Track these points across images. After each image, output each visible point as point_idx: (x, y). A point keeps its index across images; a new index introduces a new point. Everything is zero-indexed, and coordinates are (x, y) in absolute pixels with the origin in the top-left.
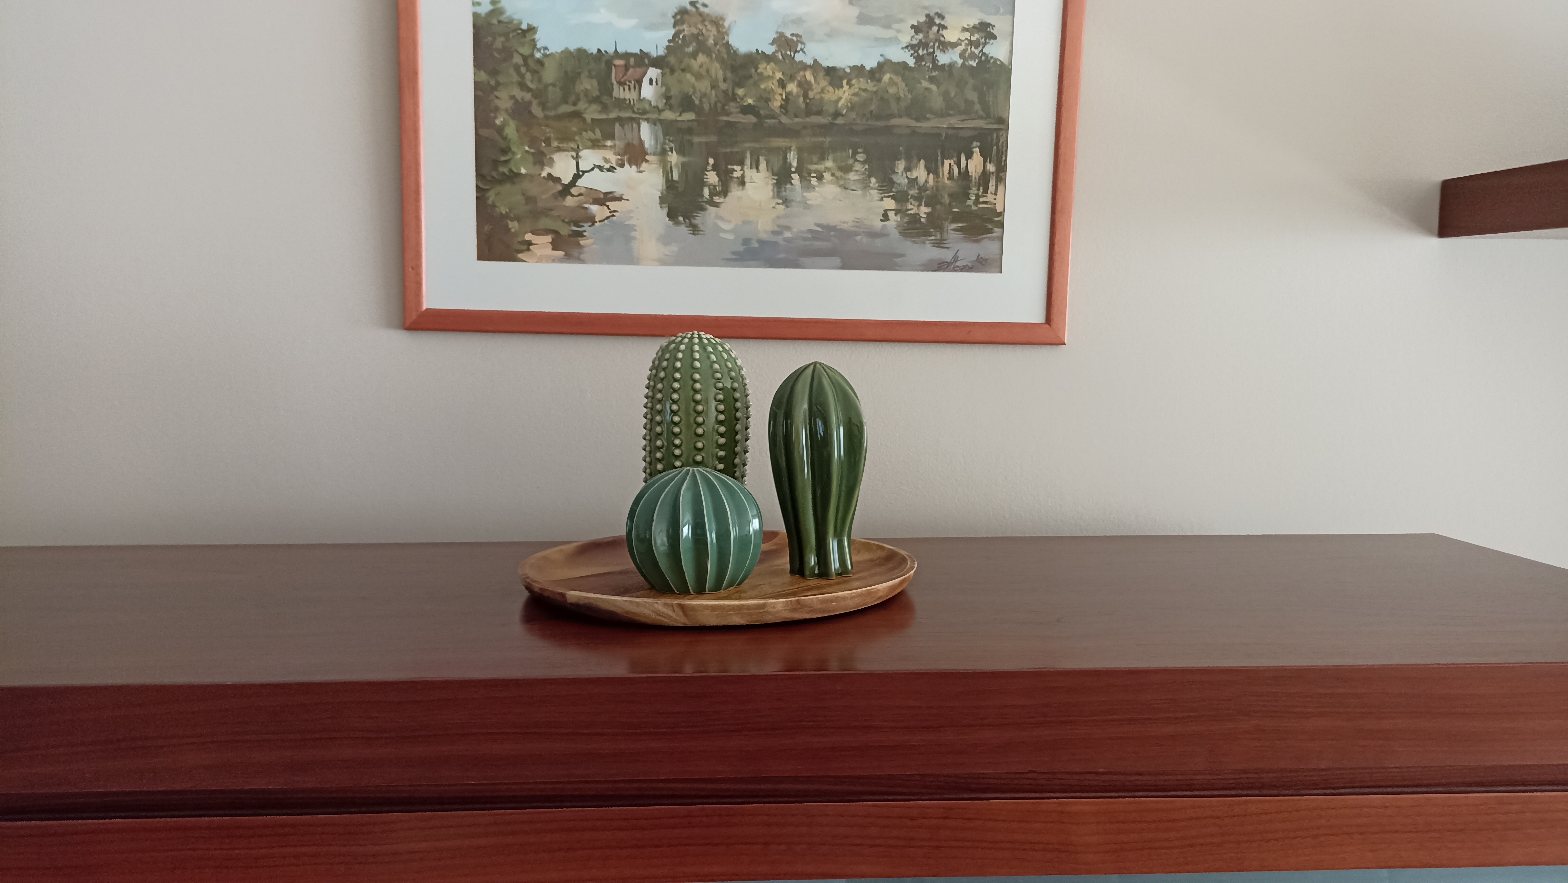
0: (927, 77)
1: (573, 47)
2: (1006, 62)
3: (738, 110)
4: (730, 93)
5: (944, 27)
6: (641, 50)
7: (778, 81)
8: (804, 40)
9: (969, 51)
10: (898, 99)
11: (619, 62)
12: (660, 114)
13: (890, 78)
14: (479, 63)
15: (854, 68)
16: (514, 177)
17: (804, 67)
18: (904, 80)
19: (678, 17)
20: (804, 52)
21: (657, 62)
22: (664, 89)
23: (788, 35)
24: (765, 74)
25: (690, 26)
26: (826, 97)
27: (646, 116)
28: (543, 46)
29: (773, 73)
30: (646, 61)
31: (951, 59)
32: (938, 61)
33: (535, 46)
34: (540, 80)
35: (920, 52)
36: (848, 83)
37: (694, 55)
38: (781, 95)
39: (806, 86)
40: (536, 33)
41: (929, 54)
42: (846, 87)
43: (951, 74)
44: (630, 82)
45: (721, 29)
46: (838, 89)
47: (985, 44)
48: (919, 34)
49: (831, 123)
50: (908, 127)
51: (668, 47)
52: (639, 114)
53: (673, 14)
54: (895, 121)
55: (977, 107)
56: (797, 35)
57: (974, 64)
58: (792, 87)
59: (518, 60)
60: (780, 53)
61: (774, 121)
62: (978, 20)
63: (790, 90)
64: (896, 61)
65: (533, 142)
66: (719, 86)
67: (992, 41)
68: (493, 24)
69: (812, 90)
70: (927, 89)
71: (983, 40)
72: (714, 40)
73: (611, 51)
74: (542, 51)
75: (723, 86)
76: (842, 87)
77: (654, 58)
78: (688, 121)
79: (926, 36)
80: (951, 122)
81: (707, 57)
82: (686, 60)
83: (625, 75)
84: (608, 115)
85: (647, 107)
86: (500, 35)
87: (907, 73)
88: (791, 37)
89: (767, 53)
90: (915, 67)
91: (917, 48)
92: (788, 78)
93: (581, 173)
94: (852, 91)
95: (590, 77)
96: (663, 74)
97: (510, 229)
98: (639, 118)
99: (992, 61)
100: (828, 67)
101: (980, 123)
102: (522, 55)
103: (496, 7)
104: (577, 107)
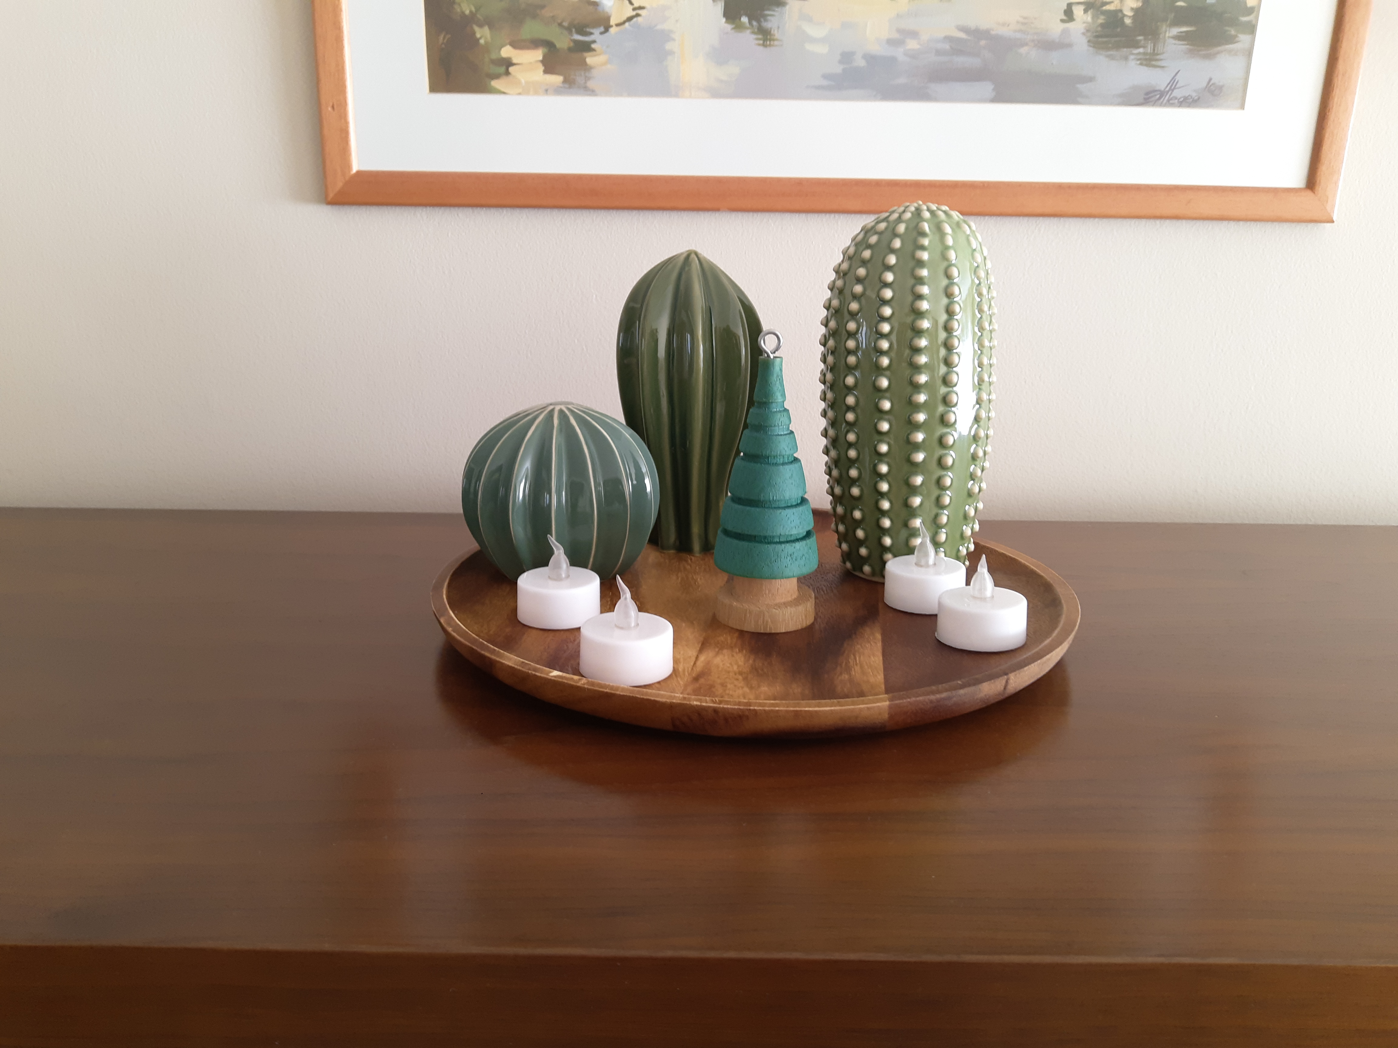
97: (478, 40)
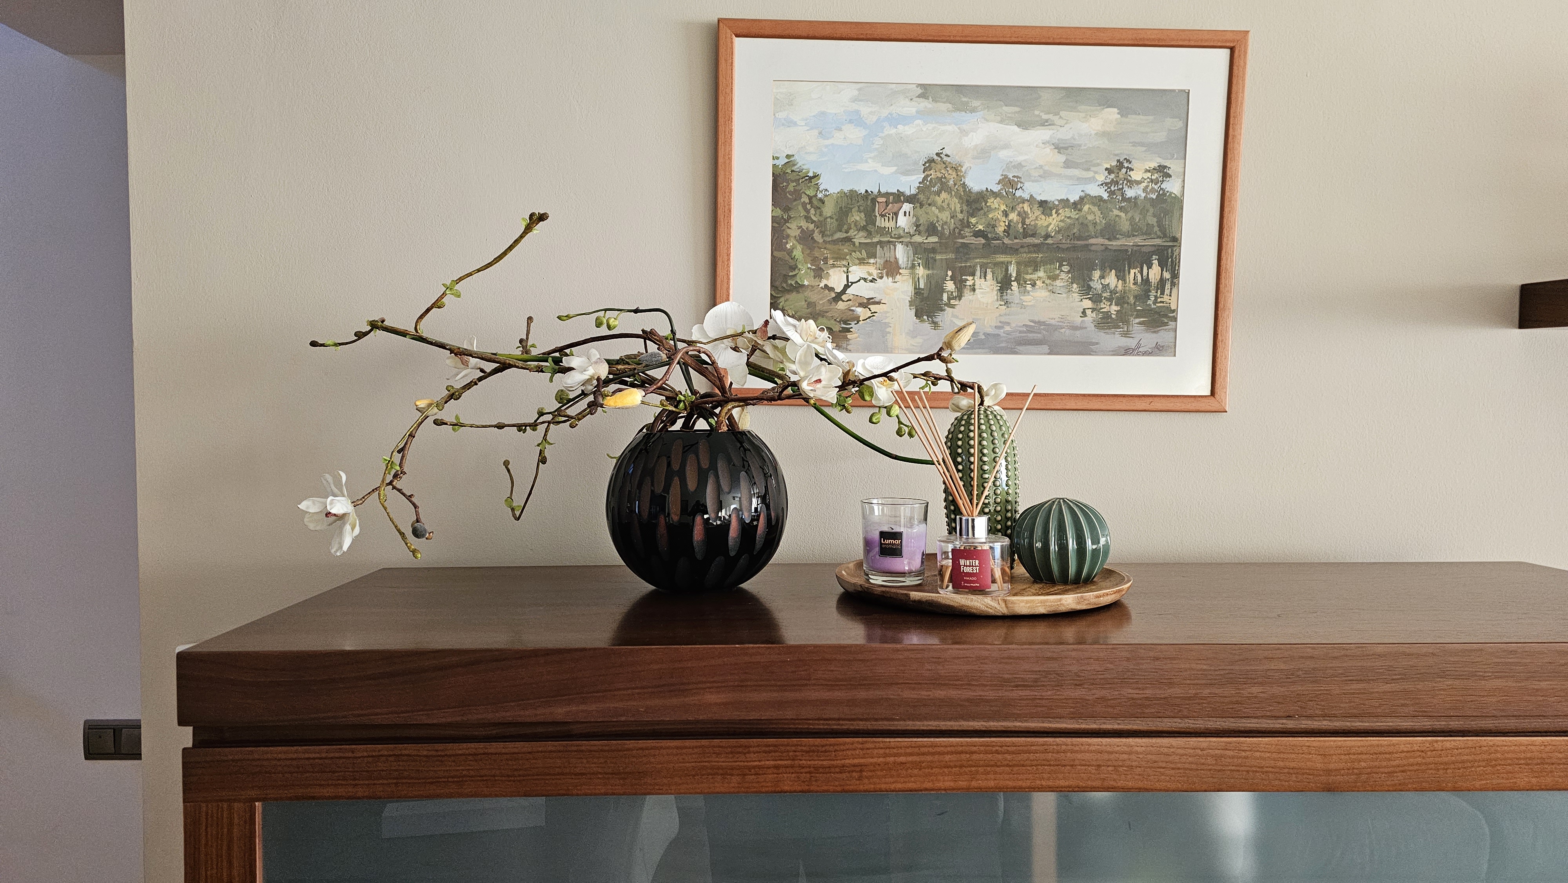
0: (1118, 207)
1: (846, 189)
2: (1179, 195)
3: (971, 234)
4: (965, 221)
5: (1131, 170)
6: (898, 190)
7: (1003, 212)
8: (1022, 180)
10: (1095, 224)
11: (882, 200)
12: (911, 238)
13: (1089, 208)
14: (775, 203)
15: (1061, 201)
16: (799, 287)
17: (1023, 201)
18: (1099, 210)
19: (927, 165)
20: (1023, 190)
21: (910, 199)
22: (915, 219)
23: (1010, 177)
24: (993, 207)
25: (936, 172)
26: (1039, 223)
27: (901, 240)
29: (999, 206)
30: (902, 198)
31: (1136, 193)
32: (1126, 195)
33: (818, 189)
34: (821, 215)
35: (1112, 188)
36: (1056, 213)
37: (938, 193)
38: (1005, 222)
39: (1024, 215)
40: (819, 179)
41: (1119, 190)
42: (1054, 216)
43: (1136, 204)
44: (889, 214)
45: (959, 174)
46: (1049, 217)
47: (1163, 181)
48: (1111, 175)
49: (1043, 243)
50: (1102, 245)
51: (918, 187)
52: (895, 238)
53: (923, 163)
54: (1092, 241)
55: (1156, 229)
56: (1017, 177)
57: (1154, 197)
58: (1013, 216)
59: (805, 199)
60: (1004, 191)
61: (998, 242)
62: (1157, 164)
63: (1012, 219)
64: (1094, 196)
65: (814, 260)
66: (956, 216)
67: (1168, 179)
68: (787, 173)
69: (1029, 218)
70: (1117, 216)
71: (1161, 179)
72: (954, 181)
73: (876, 191)
74: (823, 192)
75: (960, 216)
77: (907, 196)
79: (1117, 176)
80: (1136, 241)
81: (949, 194)
82: (932, 197)
83: (886, 209)
84: (872, 239)
85: (901, 232)
86: (793, 181)
87: (1102, 204)
88: (1013, 179)
89: (994, 191)
90: (1108, 199)
91: (1109, 186)
92: (1011, 209)
93: (850, 284)
94: (1059, 218)
95: (859, 211)
96: (914, 208)
99: (1168, 194)
100: (1041, 201)
101: (1158, 242)
102: (808, 196)
103: (790, 160)
104: (849, 234)
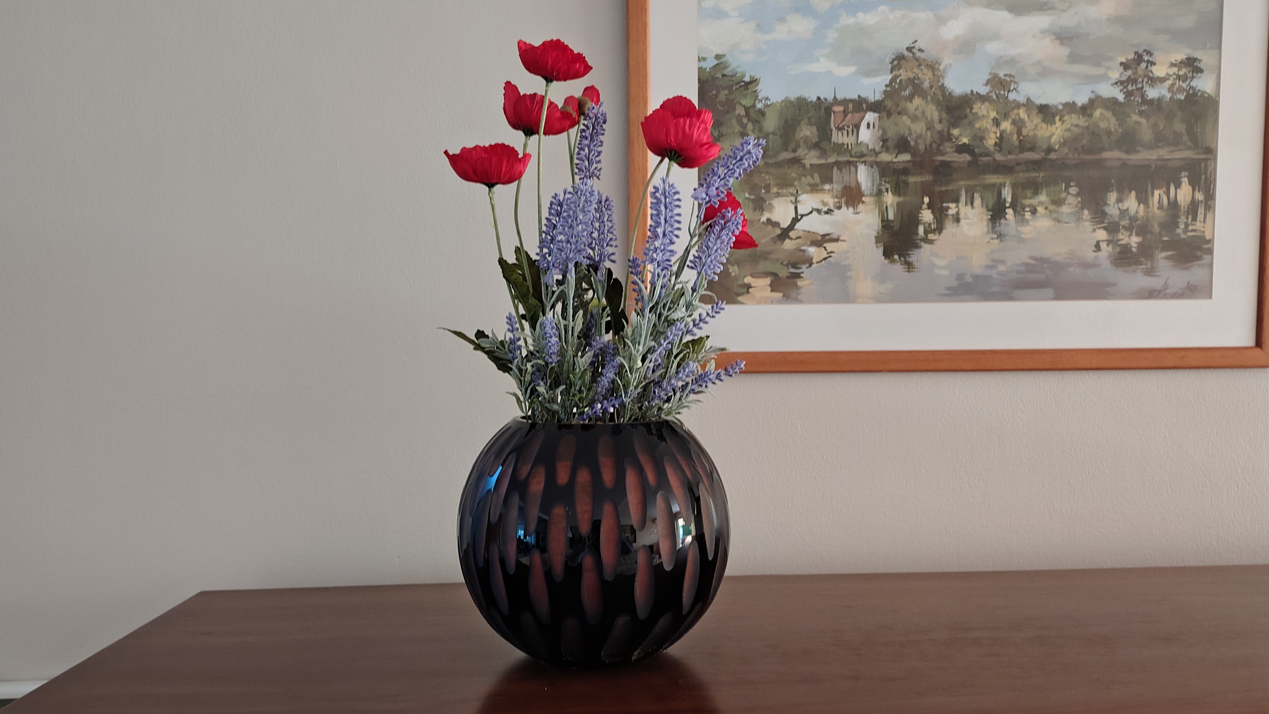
0: (1137, 111)
1: (793, 96)
2: (1213, 95)
3: (954, 149)
4: (946, 134)
5: (1153, 64)
6: (859, 96)
7: (993, 120)
8: (1016, 79)
9: (1177, 85)
10: (1109, 133)
11: (838, 109)
12: (876, 157)
13: (1101, 114)
15: (1066, 105)
17: (1018, 105)
18: (1114, 115)
19: (896, 63)
20: (1017, 91)
21: (875, 107)
22: (881, 132)
23: (1001, 74)
24: (980, 114)
25: (906, 71)
26: (1039, 133)
28: (765, 96)
29: (988, 112)
30: (864, 106)
31: (1160, 93)
32: (1147, 96)
33: (757, 97)
34: (761, 130)
35: (1130, 88)
36: (1060, 120)
37: (910, 98)
38: (996, 133)
39: (1020, 124)
40: (758, 84)
41: (1138, 89)
42: (1058, 123)
43: (1159, 107)
45: (936, 73)
46: (1051, 125)
47: (1193, 77)
48: (1128, 71)
49: (1044, 159)
50: (1118, 159)
51: (885, 92)
52: (856, 157)
53: (891, 60)
54: (1107, 155)
55: (1185, 138)
56: (1010, 76)
58: (1006, 125)
59: (740, 111)
60: (994, 93)
61: (987, 158)
62: (1186, 55)
63: (1004, 128)
64: (1106, 97)
65: (754, 189)
66: (934, 127)
67: (1199, 75)
68: (717, 78)
69: (1026, 127)
70: (1136, 122)
71: (1190, 75)
72: (930, 83)
73: (830, 98)
74: (763, 102)
75: (938, 127)
76: (1055, 123)
77: (871, 103)
78: (903, 162)
79: (1135, 73)
80: (1161, 153)
81: (923, 100)
82: (902, 104)
83: (844, 120)
84: (827, 160)
85: (864, 150)
86: (724, 89)
87: (1117, 107)
88: (1005, 77)
89: (981, 93)
90: (1125, 101)
91: (1126, 84)
92: (1003, 116)
93: (799, 217)
94: (1065, 126)
95: (810, 124)
96: (880, 118)
98: (857, 162)
99: (1199, 94)
100: (1041, 105)
101: (1188, 154)
102: (744, 106)
103: (721, 61)
104: (797, 154)
